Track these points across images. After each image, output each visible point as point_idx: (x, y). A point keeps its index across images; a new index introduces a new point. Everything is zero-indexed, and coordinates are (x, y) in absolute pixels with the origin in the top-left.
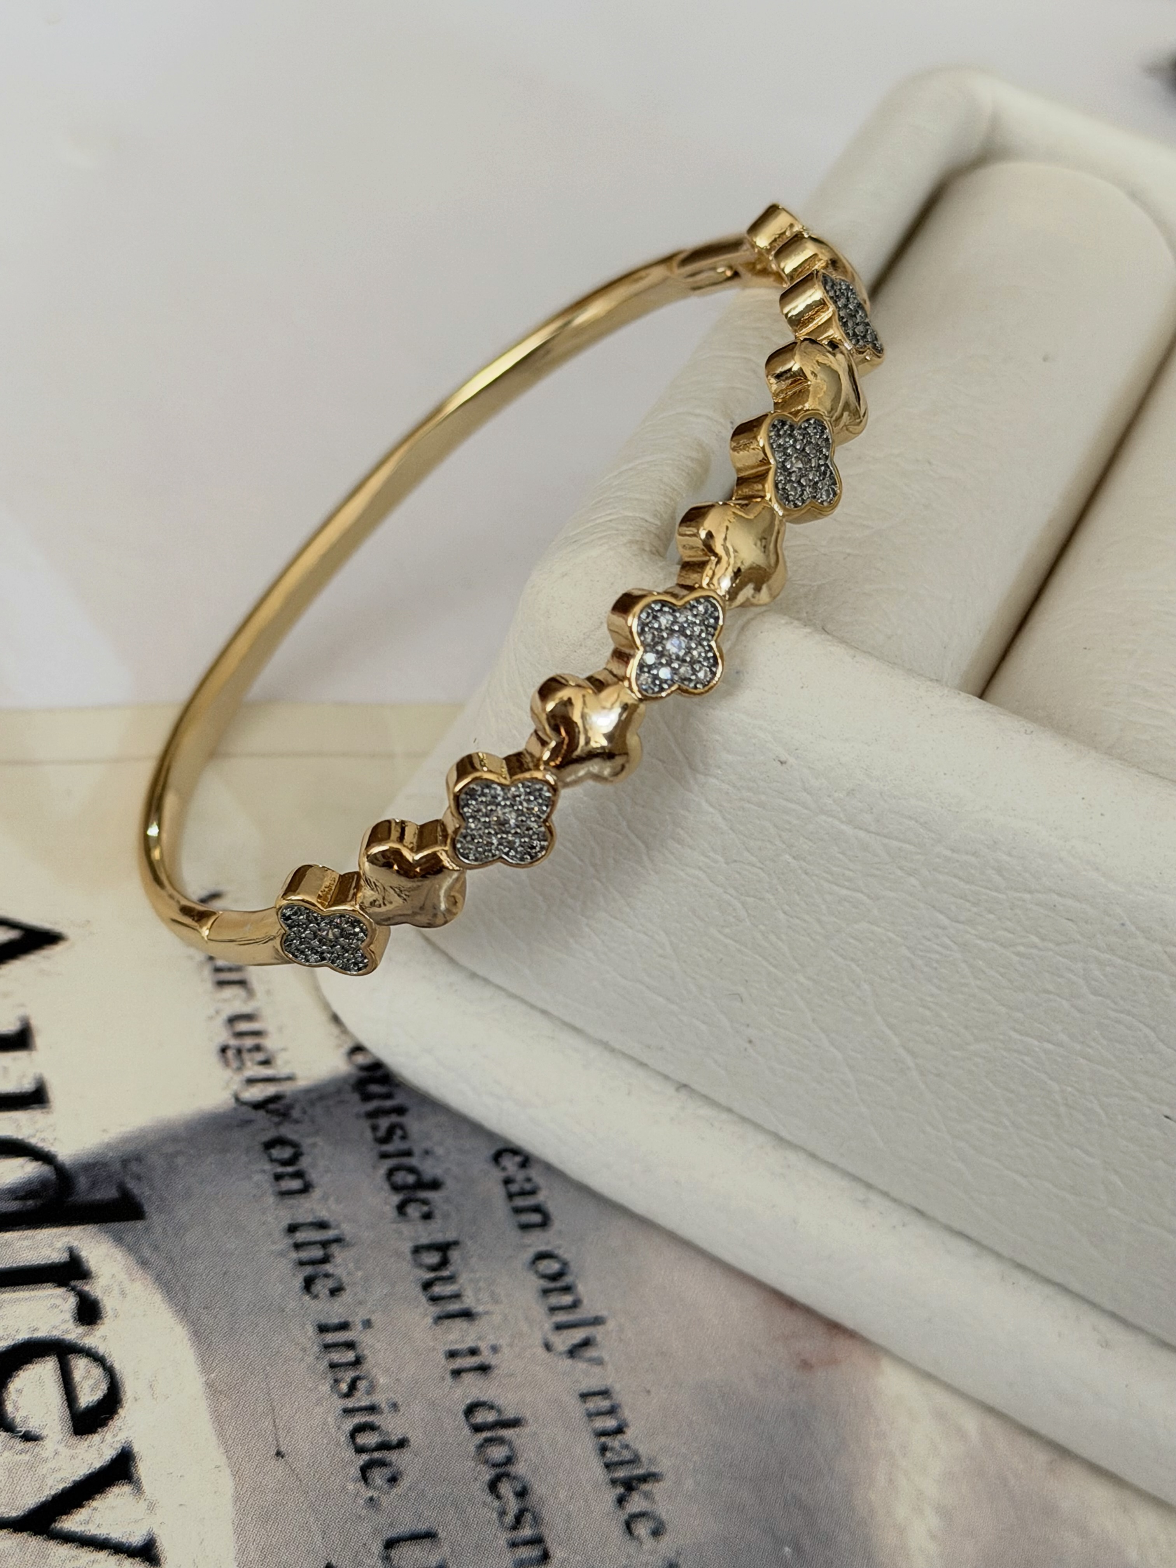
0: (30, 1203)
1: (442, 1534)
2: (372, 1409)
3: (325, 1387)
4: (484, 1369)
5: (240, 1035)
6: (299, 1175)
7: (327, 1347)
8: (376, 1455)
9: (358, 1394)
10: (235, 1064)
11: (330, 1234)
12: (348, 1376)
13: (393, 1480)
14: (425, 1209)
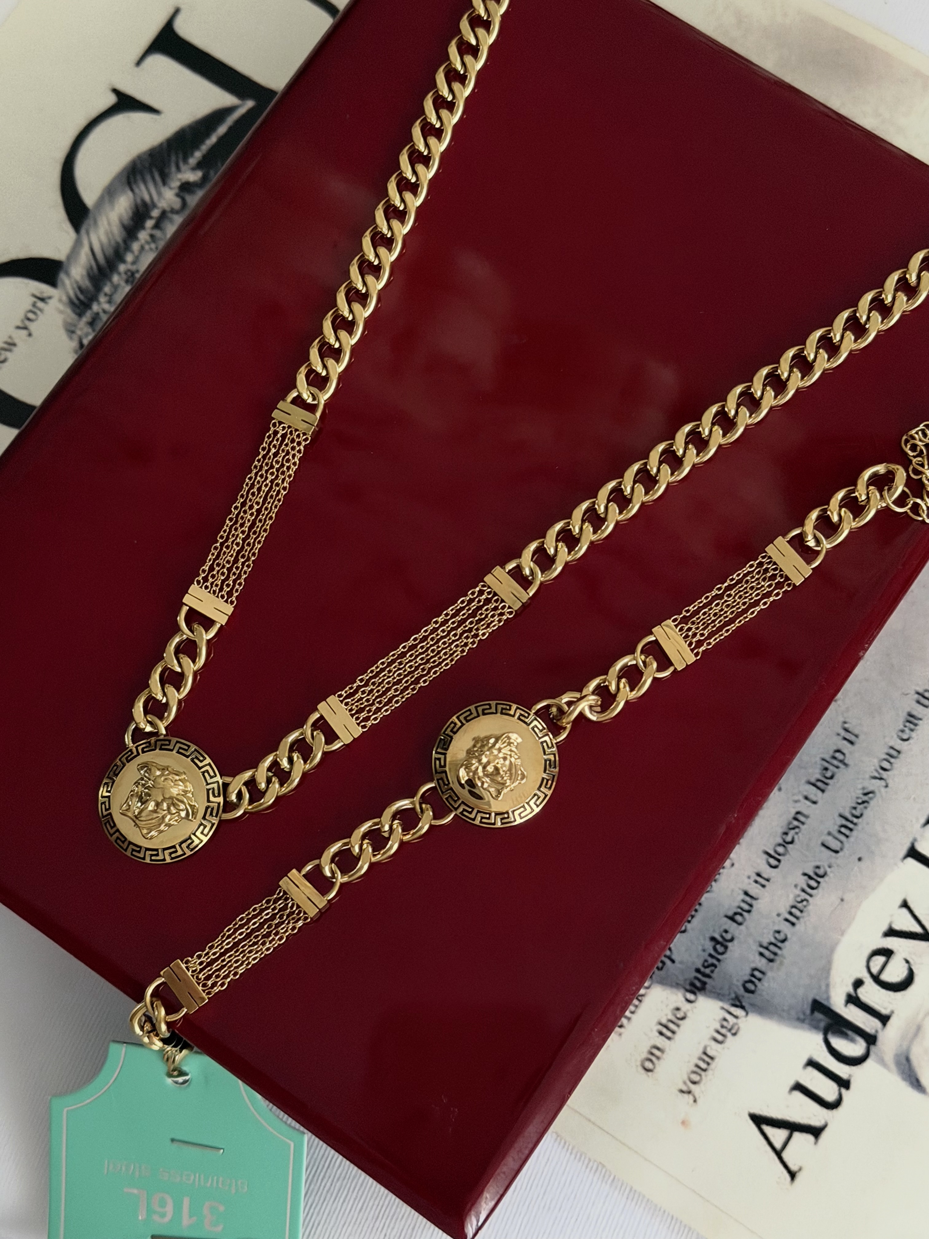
0: (844, 1030)
1: (820, 842)
2: (803, 890)
3: (810, 908)
4: (759, 875)
5: (724, 1036)
6: (753, 975)
7: (797, 918)
8: (815, 877)
9: (803, 898)
10: (736, 1027)
11: (762, 950)
12: (800, 905)
13: (818, 867)
14: (724, 934)
